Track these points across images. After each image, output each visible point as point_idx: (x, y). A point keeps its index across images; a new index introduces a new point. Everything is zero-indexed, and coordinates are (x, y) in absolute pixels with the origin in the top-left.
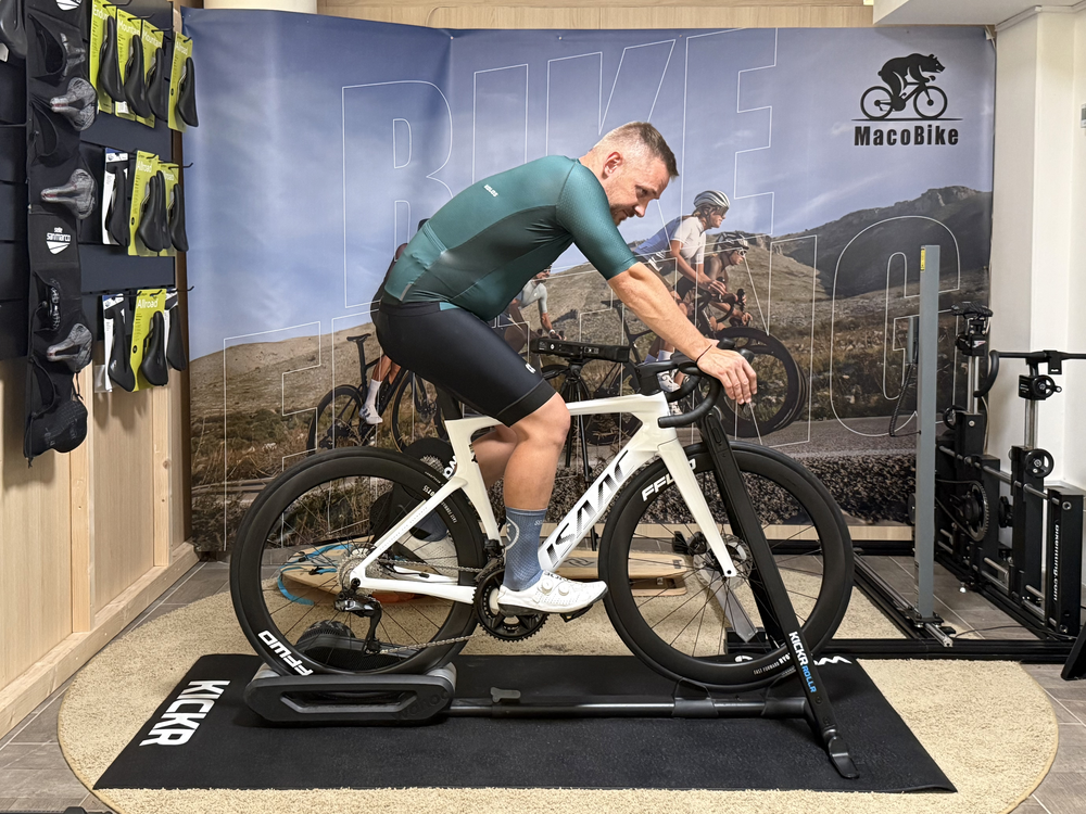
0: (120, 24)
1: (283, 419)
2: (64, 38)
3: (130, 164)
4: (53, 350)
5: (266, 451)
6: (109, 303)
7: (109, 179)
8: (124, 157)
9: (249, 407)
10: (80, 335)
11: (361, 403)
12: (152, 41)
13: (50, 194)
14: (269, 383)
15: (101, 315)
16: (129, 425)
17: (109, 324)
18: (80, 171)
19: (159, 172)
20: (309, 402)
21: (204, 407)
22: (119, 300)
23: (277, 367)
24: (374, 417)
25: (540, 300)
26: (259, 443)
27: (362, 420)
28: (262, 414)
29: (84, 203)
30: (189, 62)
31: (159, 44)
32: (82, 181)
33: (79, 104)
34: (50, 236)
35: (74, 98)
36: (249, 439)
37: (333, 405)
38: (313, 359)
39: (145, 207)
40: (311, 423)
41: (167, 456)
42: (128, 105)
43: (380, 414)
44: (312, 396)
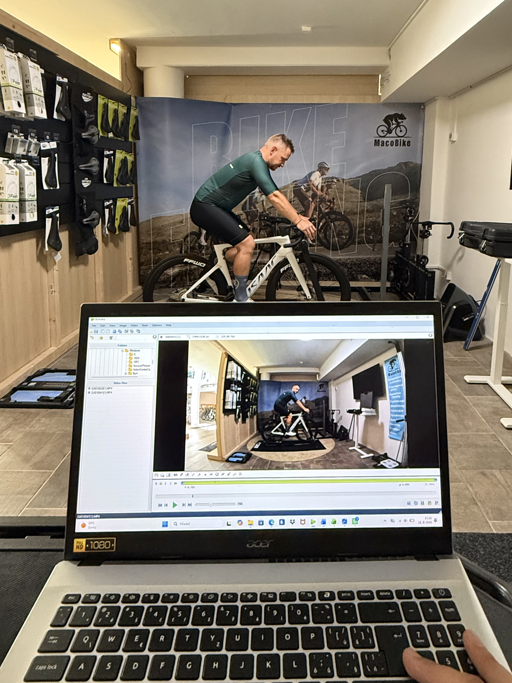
0: (110, 104)
1: (171, 243)
2: (86, 112)
3: (114, 155)
4: (85, 220)
5: (165, 254)
6: (107, 203)
7: (106, 160)
8: (112, 152)
9: (159, 239)
10: (95, 214)
11: (199, 238)
12: (122, 110)
13: (82, 167)
14: (166, 231)
15: (104, 208)
16: (116, 245)
17: (107, 211)
18: (94, 158)
19: (125, 157)
20: (180, 238)
21: (144, 239)
22: (111, 202)
23: (169, 225)
24: (204, 243)
25: (263, 201)
26: (163, 252)
27: (199, 244)
28: (164, 241)
29: (95, 169)
30: (136, 117)
31: (125, 111)
32: (94, 162)
33: (93, 135)
34: (83, 181)
35: (90, 133)
36: (160, 250)
37: (189, 239)
38: (182, 222)
39: (120, 170)
40: (181, 245)
41: (131, 256)
42: (113, 133)
43: (206, 242)
44: (181, 235)
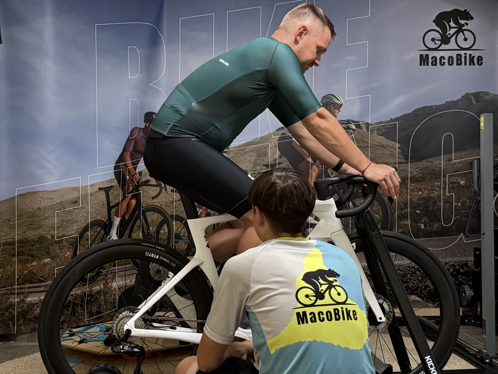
1: (56, 242)
5: (44, 264)
9: (32, 234)
11: (107, 232)
14: (47, 218)
20: (73, 231)
21: (2, 235)
23: (52, 208)
26: (40, 259)
28: (41, 239)
36: (33, 256)
37: (89, 233)
38: (76, 202)
40: (74, 245)
44: (75, 227)
